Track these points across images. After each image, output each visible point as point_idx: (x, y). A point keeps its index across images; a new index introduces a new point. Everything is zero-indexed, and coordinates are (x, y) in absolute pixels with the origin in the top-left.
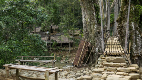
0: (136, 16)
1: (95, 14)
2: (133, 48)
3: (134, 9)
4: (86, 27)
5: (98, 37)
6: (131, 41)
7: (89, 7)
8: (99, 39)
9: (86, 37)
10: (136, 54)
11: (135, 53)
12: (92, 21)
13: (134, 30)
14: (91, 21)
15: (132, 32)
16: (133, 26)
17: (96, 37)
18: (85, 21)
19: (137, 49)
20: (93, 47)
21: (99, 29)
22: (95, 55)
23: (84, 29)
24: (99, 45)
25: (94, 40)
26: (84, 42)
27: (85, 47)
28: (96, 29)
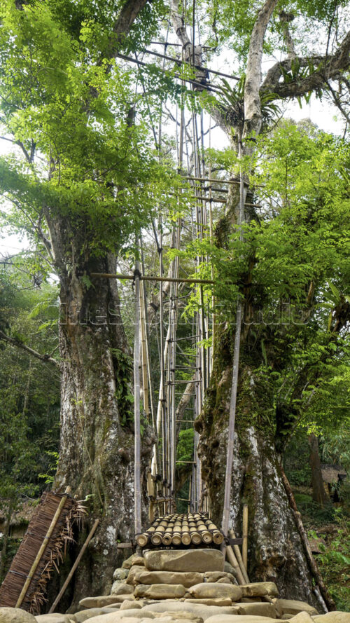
0: (260, 406)
1: (112, 385)
2: (256, 531)
3: (252, 382)
4: (72, 438)
5: (119, 475)
6: (250, 502)
7: (91, 357)
8: (123, 487)
9: (67, 481)
10: (269, 551)
11: (264, 548)
12: (99, 414)
13: (256, 457)
14: (94, 411)
15: (252, 465)
16: (254, 442)
17: (110, 476)
18: (70, 413)
19: (272, 535)
20: (94, 522)
21: (125, 443)
22: (99, 560)
23: (64, 448)
24: (120, 512)
25: (101, 490)
26: (55, 502)
27: (60, 524)
28: (114, 445)
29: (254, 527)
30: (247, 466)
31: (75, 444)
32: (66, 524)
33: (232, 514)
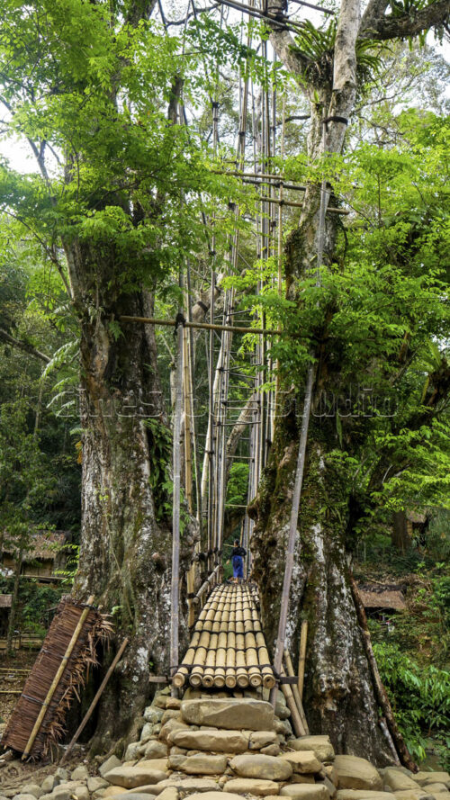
0: (330, 496)
1: (146, 468)
2: (316, 654)
3: (322, 465)
4: (96, 530)
5: (153, 587)
6: (311, 617)
7: (120, 430)
8: (157, 599)
9: (90, 584)
10: (329, 681)
11: (324, 677)
12: (130, 504)
13: (321, 564)
14: (124, 500)
15: (315, 572)
16: (319, 544)
17: (141, 588)
18: (94, 498)
19: (334, 660)
20: (122, 641)
21: (161, 546)
22: (128, 687)
23: (86, 542)
24: (153, 631)
25: (131, 602)
26: (77, 615)
27: (81, 642)
28: (147, 547)
29: (313, 649)
30: (309, 573)
31: (100, 538)
32: (89, 642)
33: (287, 631)
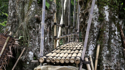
2: (102, 57)
4: (14, 8)
5: (35, 28)
6: (101, 43)
9: (11, 29)
11: (105, 65)
13: (107, 22)
15: (105, 25)
16: (107, 14)
17: (30, 28)
19: (110, 59)
20: (23, 49)
21: (39, 12)
22: (25, 66)
23: (10, 12)
24: (35, 45)
25: (27, 34)
26: (5, 39)
27: (7, 49)
28: (33, 13)
29: (101, 55)
30: (102, 26)
31: (15, 11)
32: (9, 49)
33: (91, 48)
